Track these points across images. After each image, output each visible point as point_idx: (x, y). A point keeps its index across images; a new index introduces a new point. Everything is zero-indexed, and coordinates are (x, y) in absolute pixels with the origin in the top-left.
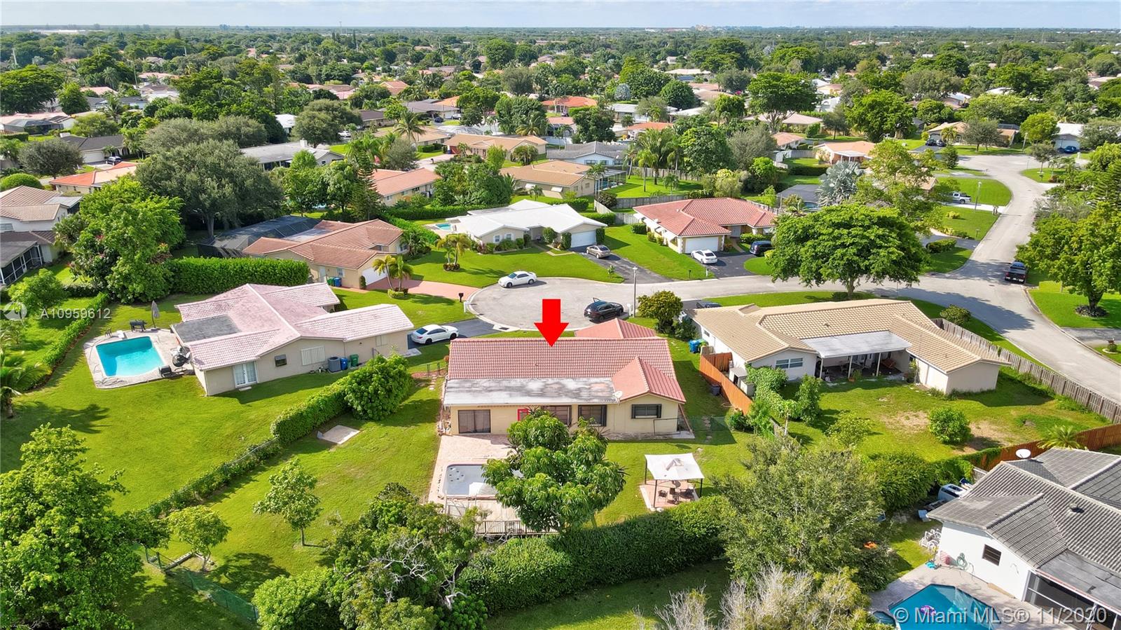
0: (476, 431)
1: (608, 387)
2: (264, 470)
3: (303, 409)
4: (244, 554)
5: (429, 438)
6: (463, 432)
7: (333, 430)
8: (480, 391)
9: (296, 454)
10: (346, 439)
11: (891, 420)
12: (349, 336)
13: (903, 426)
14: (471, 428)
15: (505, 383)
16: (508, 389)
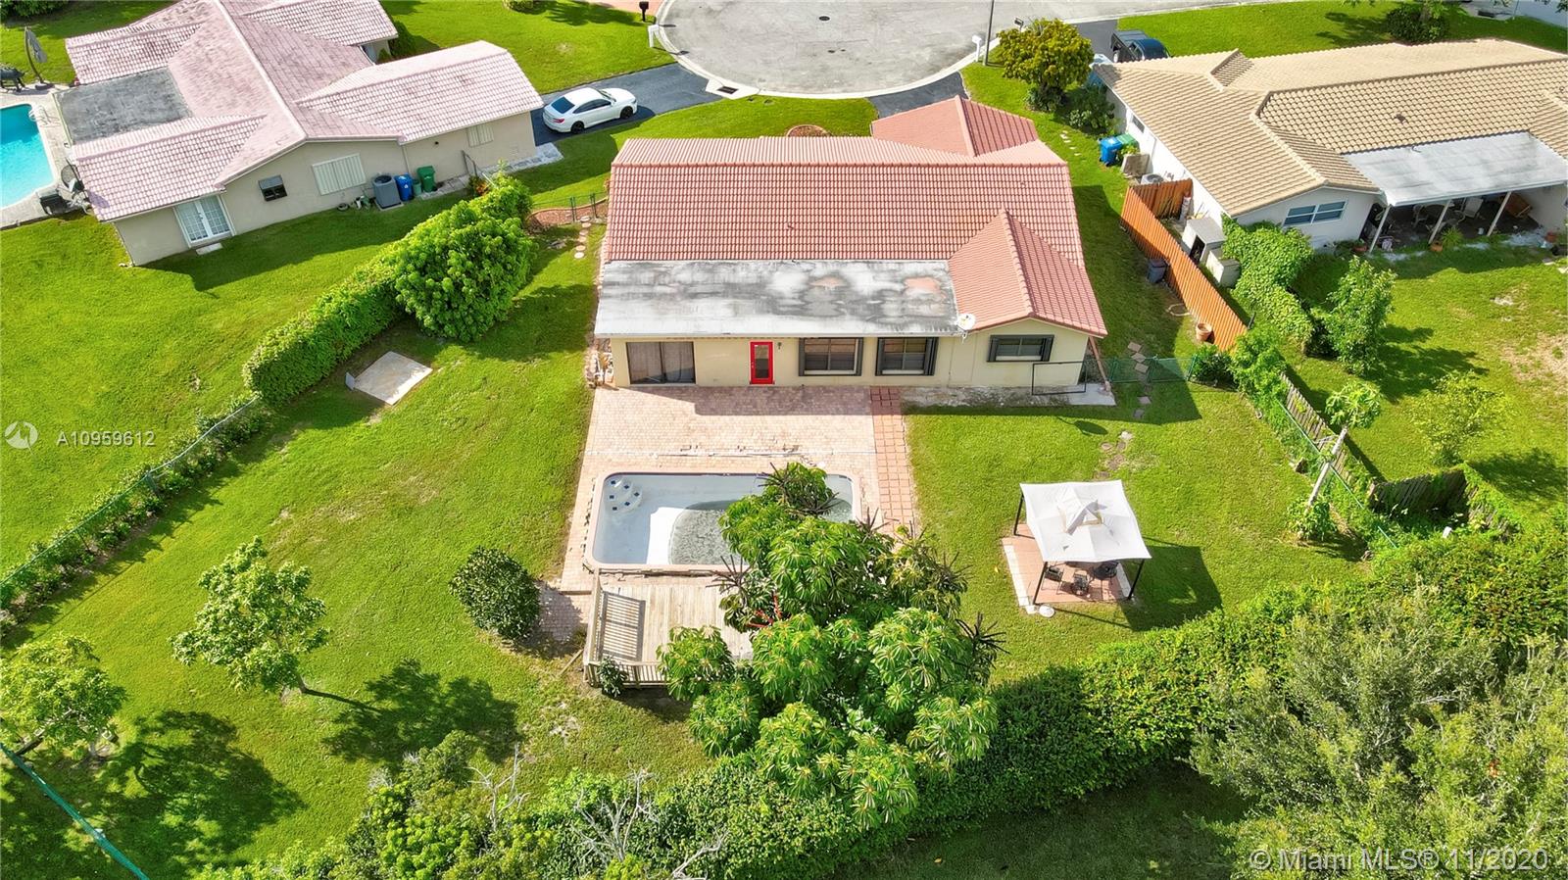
0: (664, 378)
1: (941, 289)
2: (234, 472)
3: (308, 329)
4: (179, 716)
5: (570, 395)
6: (639, 381)
7: (378, 363)
8: (672, 297)
9: (303, 429)
10: (404, 389)
11: (1524, 360)
12: (411, 132)
13: (1550, 375)
14: (654, 371)
15: (725, 274)
16: (731, 290)
